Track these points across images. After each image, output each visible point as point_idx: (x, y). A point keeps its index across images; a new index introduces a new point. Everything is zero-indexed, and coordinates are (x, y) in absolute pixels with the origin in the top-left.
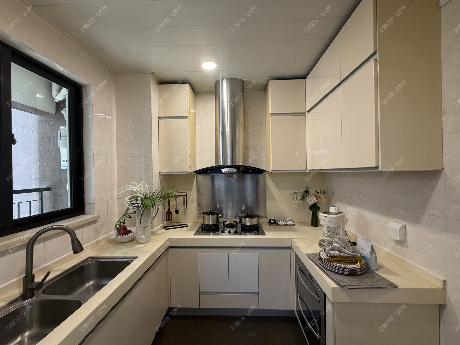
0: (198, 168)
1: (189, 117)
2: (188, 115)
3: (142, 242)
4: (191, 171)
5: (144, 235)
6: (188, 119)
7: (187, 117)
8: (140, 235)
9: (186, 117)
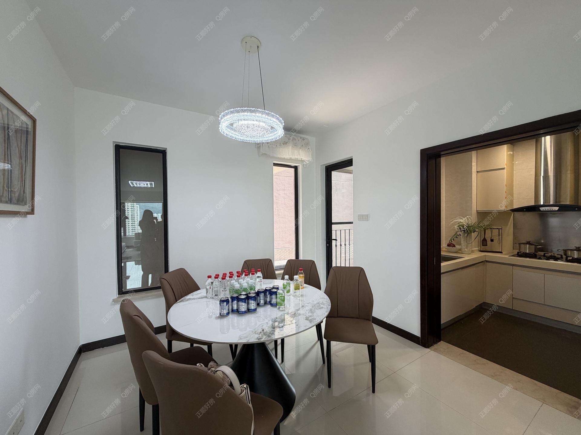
0: (515, 207)
1: (506, 168)
2: (505, 167)
3: (465, 253)
4: (507, 209)
5: (467, 249)
6: (505, 170)
7: (505, 168)
8: (465, 249)
9: (503, 169)
